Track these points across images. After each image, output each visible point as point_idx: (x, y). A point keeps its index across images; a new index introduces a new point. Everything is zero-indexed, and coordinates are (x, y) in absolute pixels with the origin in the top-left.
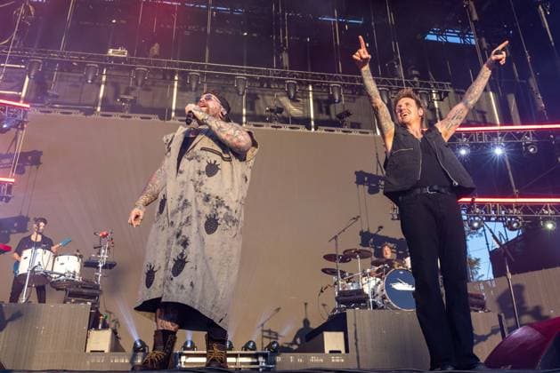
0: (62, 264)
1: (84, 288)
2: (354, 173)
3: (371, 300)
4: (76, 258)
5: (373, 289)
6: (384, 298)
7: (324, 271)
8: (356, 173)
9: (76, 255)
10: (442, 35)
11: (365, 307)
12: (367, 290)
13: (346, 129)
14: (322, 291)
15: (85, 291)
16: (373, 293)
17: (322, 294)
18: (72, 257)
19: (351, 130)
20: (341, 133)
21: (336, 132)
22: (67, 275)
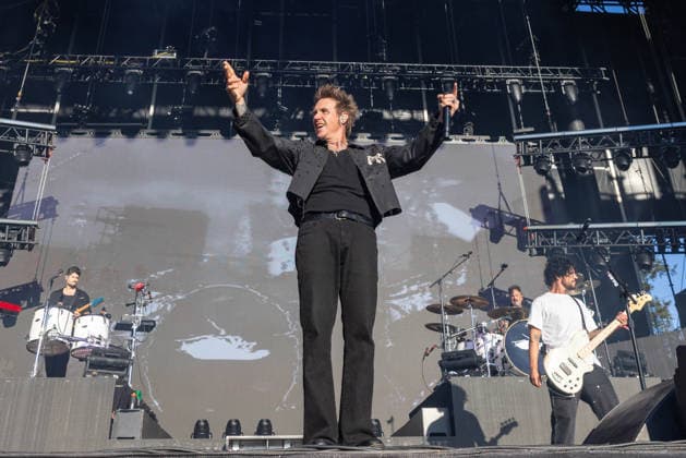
0: (85, 327)
1: (109, 356)
3: (488, 364)
4: (101, 318)
5: (491, 349)
6: (504, 361)
7: (429, 326)
8: (471, 210)
9: (102, 315)
10: (598, 5)
11: (479, 374)
12: (483, 352)
13: (468, 136)
14: (427, 354)
15: (110, 360)
16: (492, 353)
17: (427, 358)
18: (96, 317)
19: (474, 137)
20: (461, 142)
21: (453, 142)
22: (89, 340)
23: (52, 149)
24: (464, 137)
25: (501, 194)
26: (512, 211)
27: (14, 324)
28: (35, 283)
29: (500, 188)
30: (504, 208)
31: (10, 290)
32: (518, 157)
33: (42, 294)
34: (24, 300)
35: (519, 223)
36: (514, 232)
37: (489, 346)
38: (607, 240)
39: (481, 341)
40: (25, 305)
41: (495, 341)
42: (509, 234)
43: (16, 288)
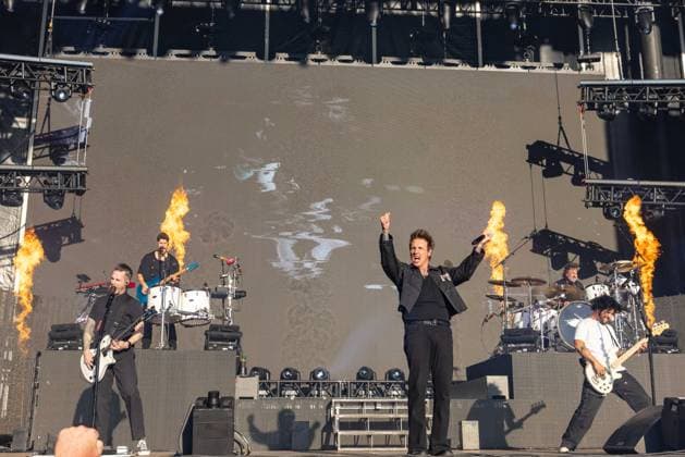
0: (191, 300)
2: (525, 147)
3: (543, 337)
4: (204, 293)
5: (546, 323)
6: (557, 335)
7: (489, 296)
8: (528, 147)
9: (204, 289)
11: (535, 349)
12: (538, 325)
13: (528, 63)
14: (486, 321)
15: (225, 334)
16: (546, 326)
17: (486, 324)
18: (200, 292)
19: (534, 64)
20: (520, 70)
21: (512, 69)
22: (201, 314)
23: (91, 87)
24: (523, 64)
25: (561, 128)
26: (572, 149)
27: (58, 259)
28: (73, 218)
29: (560, 123)
30: (563, 144)
31: (49, 225)
32: (581, 104)
33: (82, 230)
34: (66, 236)
35: (576, 160)
36: (572, 171)
37: (544, 320)
38: (663, 197)
39: (537, 315)
40: (66, 241)
41: (549, 316)
42: (566, 173)
43: (55, 223)
